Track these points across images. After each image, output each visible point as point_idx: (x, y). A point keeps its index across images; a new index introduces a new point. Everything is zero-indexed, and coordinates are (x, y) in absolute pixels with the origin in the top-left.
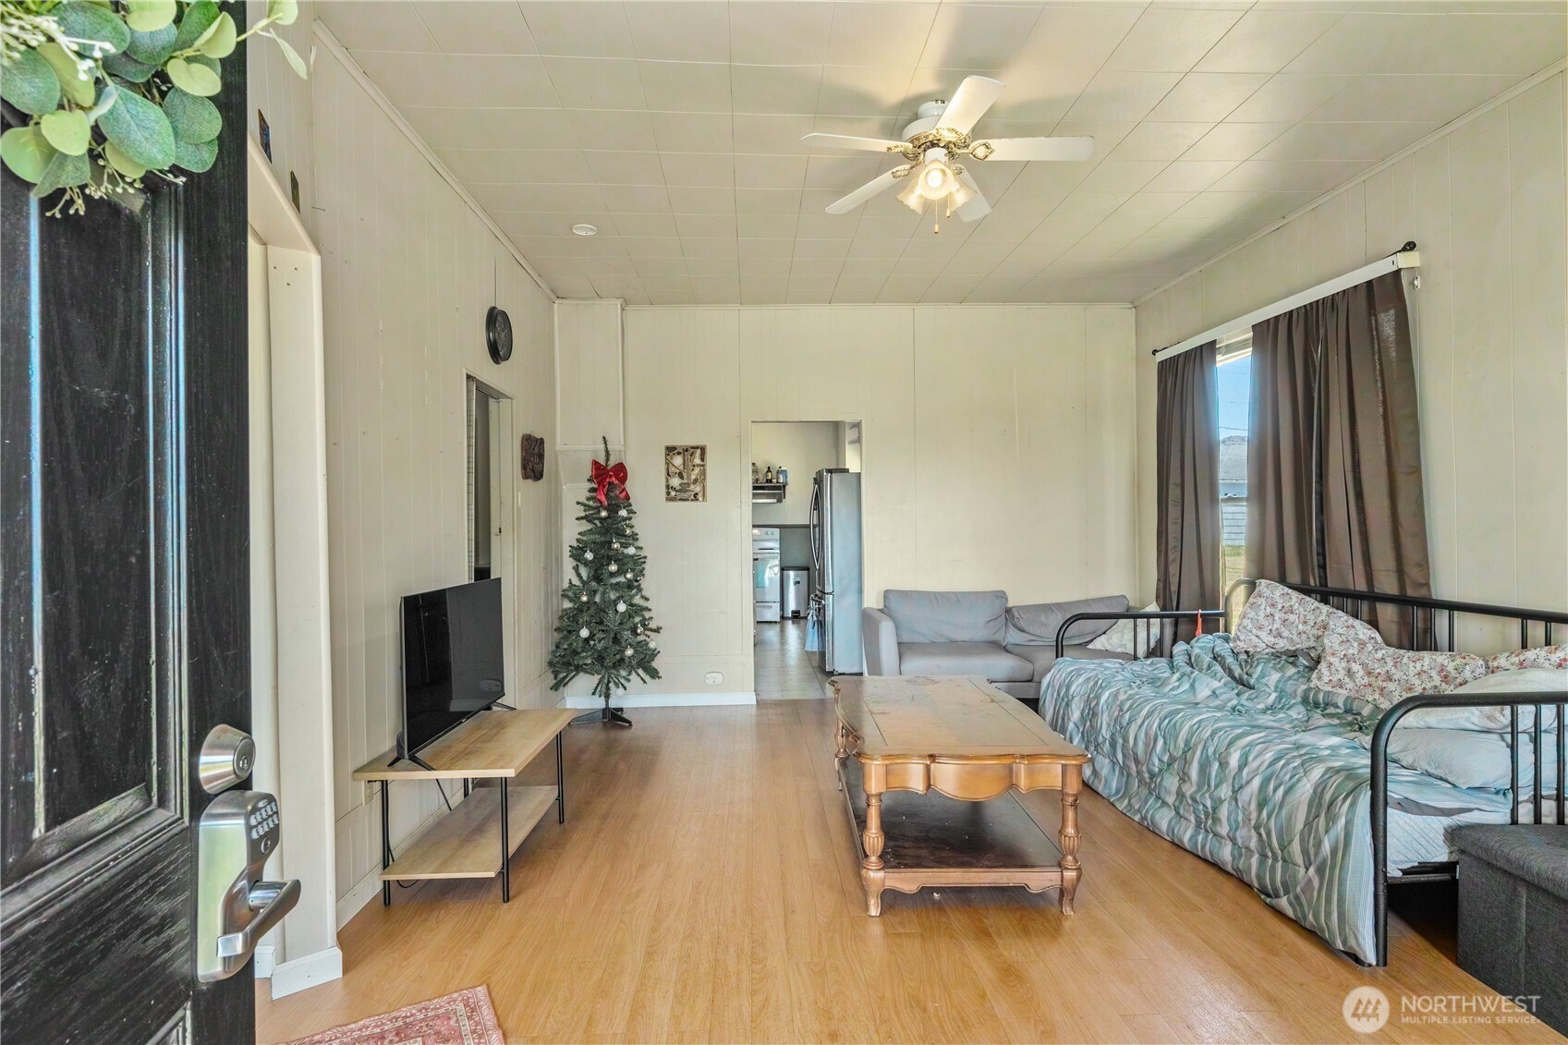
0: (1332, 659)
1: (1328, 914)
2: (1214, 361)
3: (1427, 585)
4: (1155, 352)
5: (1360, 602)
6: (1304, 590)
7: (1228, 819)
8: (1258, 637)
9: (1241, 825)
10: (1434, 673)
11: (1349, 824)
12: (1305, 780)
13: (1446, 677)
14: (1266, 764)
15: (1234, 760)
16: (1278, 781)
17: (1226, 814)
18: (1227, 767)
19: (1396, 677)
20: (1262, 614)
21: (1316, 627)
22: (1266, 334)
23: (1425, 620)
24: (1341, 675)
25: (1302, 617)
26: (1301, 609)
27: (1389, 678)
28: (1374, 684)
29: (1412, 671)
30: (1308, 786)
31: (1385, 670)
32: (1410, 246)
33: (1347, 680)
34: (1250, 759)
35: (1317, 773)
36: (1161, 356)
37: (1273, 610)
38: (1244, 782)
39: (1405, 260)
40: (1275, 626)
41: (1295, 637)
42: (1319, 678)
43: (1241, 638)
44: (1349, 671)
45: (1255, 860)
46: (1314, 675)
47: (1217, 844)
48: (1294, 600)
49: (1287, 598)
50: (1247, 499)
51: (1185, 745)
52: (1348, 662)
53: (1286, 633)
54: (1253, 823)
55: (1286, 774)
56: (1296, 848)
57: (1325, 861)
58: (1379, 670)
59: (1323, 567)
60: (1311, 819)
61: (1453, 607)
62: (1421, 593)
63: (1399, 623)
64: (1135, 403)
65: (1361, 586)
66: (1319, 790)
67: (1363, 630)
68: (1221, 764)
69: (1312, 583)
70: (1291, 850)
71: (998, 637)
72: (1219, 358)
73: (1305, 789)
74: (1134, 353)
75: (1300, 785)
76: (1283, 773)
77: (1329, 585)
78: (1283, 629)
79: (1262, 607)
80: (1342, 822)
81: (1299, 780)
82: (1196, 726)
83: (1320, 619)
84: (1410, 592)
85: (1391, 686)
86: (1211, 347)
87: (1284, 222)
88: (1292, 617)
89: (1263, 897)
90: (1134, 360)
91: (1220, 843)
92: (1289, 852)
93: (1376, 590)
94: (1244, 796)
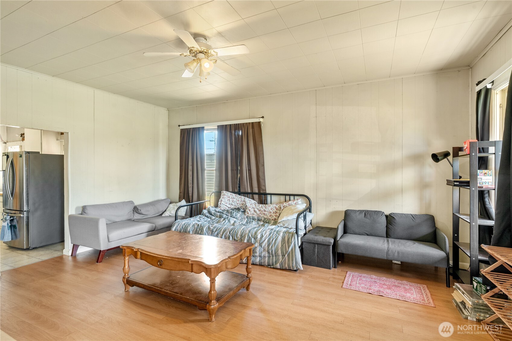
0: (250, 209)
1: (293, 263)
2: (204, 132)
3: (266, 190)
4: (179, 126)
5: (251, 194)
6: (235, 193)
7: (259, 251)
8: (226, 206)
9: (262, 251)
10: (274, 209)
11: (295, 243)
12: (279, 236)
13: (277, 209)
14: (268, 235)
15: (259, 237)
16: (273, 238)
17: (258, 250)
18: (257, 239)
19: (266, 210)
20: (226, 200)
21: (242, 202)
22: (222, 128)
23: (265, 197)
24: (253, 212)
25: (237, 200)
26: (236, 198)
27: (265, 211)
28: (261, 213)
29: (270, 209)
30: (280, 237)
31: (263, 209)
32: (263, 117)
33: (255, 213)
34: (264, 235)
35: (281, 234)
36: (182, 127)
37: (229, 199)
38: (263, 241)
39: (261, 120)
40: (230, 203)
41: (236, 205)
42: (248, 213)
43: (222, 207)
44: (254, 211)
45: (267, 259)
46: (246, 213)
47: (254, 259)
48: (234, 196)
49: (232, 195)
50: (215, 170)
51: (241, 236)
52: (254, 209)
53: (234, 204)
54: (266, 250)
55: (274, 236)
56: (280, 252)
57: (289, 253)
58: (262, 210)
59: (239, 187)
60: (283, 244)
61: (271, 194)
62: (264, 192)
63: (258, 199)
64: (168, 139)
65: (249, 191)
66: (284, 237)
67: (253, 201)
68: (254, 238)
69: (236, 191)
70: (278, 253)
71: (132, 217)
72: (205, 132)
73: (280, 238)
74: (168, 124)
75: (279, 237)
76: (273, 236)
77: (241, 191)
78: (233, 203)
79: (226, 198)
80: (293, 243)
81: (278, 237)
82: (243, 231)
83: (242, 200)
84: (261, 192)
85: (266, 213)
86: (203, 128)
87: (227, 101)
88: (235, 200)
89: (269, 267)
90: (167, 127)
91: (256, 258)
92: (278, 254)
93: (253, 192)
94: (263, 245)
